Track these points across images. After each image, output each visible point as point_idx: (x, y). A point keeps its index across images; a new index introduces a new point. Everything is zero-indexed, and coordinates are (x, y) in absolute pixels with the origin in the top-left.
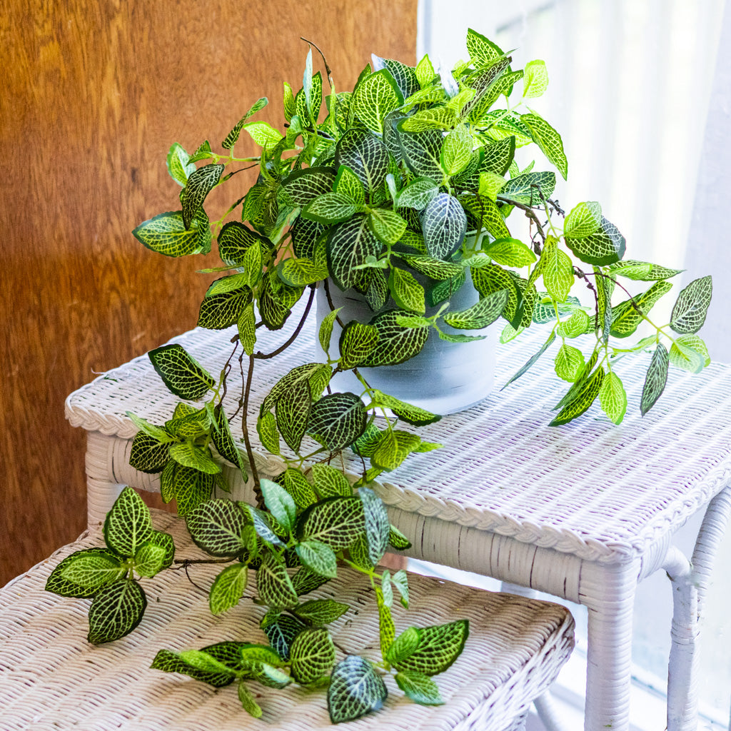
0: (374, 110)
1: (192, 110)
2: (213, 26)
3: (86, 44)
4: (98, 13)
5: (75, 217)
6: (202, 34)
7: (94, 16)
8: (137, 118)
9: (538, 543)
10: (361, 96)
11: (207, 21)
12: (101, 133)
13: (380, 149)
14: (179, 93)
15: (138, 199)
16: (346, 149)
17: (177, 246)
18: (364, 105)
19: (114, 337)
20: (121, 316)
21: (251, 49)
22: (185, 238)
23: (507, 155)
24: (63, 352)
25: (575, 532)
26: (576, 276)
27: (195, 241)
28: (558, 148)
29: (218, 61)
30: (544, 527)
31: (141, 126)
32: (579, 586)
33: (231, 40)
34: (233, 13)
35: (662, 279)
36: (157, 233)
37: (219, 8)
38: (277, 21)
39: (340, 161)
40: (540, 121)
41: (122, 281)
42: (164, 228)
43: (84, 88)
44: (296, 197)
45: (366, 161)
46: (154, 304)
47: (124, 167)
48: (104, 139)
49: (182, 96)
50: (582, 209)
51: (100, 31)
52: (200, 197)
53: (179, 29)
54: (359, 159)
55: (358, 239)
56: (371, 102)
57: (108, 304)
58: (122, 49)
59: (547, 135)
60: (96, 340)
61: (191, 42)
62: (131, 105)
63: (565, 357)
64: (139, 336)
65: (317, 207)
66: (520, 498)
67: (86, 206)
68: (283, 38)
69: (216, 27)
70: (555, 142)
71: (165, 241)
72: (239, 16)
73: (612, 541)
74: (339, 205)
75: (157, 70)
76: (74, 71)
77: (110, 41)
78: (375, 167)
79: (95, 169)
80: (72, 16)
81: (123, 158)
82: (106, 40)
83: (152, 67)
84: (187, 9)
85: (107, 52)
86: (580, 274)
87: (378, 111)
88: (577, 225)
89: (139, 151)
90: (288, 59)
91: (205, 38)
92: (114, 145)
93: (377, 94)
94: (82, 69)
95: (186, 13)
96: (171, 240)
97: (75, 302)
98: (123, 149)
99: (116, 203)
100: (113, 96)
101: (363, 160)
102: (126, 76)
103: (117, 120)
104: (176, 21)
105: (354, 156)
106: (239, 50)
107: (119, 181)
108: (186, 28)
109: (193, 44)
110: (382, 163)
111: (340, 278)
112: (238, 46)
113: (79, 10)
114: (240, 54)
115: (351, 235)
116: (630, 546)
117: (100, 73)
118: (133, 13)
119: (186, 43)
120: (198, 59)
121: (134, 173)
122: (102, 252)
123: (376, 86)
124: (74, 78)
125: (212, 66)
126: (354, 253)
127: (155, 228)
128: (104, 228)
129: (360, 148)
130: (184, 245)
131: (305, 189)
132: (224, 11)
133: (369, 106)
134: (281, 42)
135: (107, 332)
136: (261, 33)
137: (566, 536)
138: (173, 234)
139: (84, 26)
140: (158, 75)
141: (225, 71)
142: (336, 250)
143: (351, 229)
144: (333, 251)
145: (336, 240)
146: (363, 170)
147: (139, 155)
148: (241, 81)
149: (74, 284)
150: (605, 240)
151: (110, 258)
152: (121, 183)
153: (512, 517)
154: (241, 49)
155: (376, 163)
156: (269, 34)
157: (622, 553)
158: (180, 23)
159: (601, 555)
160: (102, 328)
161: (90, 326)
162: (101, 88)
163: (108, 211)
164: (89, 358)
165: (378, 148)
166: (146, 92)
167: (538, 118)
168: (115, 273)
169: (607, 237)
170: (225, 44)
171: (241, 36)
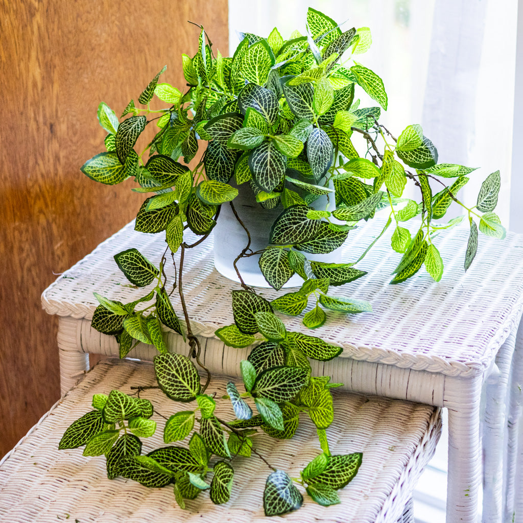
0: (255, 69)
1: (87, 78)
2: (99, 17)
3: (18, 37)
4: (24, 13)
5: (14, 162)
6: (92, 23)
7: (22, 15)
8: (52, 87)
9: (414, 367)
10: (245, 60)
11: (95, 13)
12: (30, 100)
13: (270, 95)
14: (79, 66)
15: (55, 145)
16: (245, 98)
17: (113, 177)
18: (247, 66)
19: (43, 247)
20: (47, 232)
21: (124, 32)
22: (117, 170)
23: (349, 97)
24: (10, 261)
25: (441, 357)
26: (408, 178)
27: (124, 172)
28: (380, 88)
29: (103, 41)
30: (417, 356)
31: (55, 92)
32: (444, 395)
33: (111, 25)
34: (111, 6)
35: (462, 175)
36: (98, 169)
37: (103, 3)
38: (140, 10)
39: (243, 107)
40: (366, 70)
41: (47, 206)
42: (101, 164)
43: (17, 68)
44: (216, 136)
45: (262, 104)
46: (68, 221)
47: (45, 124)
48: (31, 104)
49: (81, 68)
50: (410, 130)
51: (26, 26)
52: (131, 140)
53: (77, 21)
54: (257, 104)
55: (269, 158)
56: (252, 64)
57: (38, 223)
58: (40, 37)
59: (372, 80)
60: (31, 250)
61: (86, 29)
62: (48, 78)
63: (398, 236)
64: (59, 245)
65: (238, 139)
66: (393, 336)
67: (22, 154)
68: (144, 21)
69: (101, 17)
70: (378, 84)
71: (104, 174)
72: (115, 8)
73: (468, 361)
74: (252, 135)
75: (64, 50)
76: (10, 56)
77: (33, 32)
78: (269, 108)
79: (27, 126)
80: (8, 16)
81: (44, 116)
82: (30, 32)
83: (61, 48)
84: (82, 5)
85: (31, 41)
86: (411, 176)
87: (257, 70)
88: (406, 142)
89: (54, 110)
90: (148, 37)
91: (94, 26)
92: (39, 108)
93: (257, 58)
94: (15, 54)
95: (81, 8)
96: (108, 173)
97: (17, 224)
98: (44, 110)
99: (41, 150)
100: (36, 72)
101: (260, 104)
102: (44, 57)
103: (39, 90)
104: (75, 15)
105: (252, 102)
106: (116, 33)
107: (42, 133)
108: (81, 19)
109: (87, 30)
110: (273, 104)
111: (264, 185)
112: (115, 29)
113: (12, 12)
114: (117, 36)
115: (263, 156)
116: (481, 363)
117: (27, 56)
118: (47, 11)
119: (82, 30)
120: (90, 41)
121: (52, 126)
122: (33, 186)
123: (257, 52)
124: (10, 61)
125: (100, 45)
126: (268, 167)
127: (96, 165)
128: (34, 168)
129: (255, 96)
130: (117, 176)
131: (221, 130)
132: (106, 6)
133: (251, 67)
134: (142, 24)
135: (38, 244)
136: (130, 19)
137: (435, 361)
138: (109, 169)
139: (16, 23)
140: (65, 55)
141: (108, 48)
142: (256, 167)
143: (262, 152)
144: (254, 168)
145: (254, 161)
146: (261, 111)
147: (54, 114)
148: (119, 54)
149: (16, 211)
150: (425, 151)
151: (38, 190)
152: (44, 134)
153: (393, 350)
154: (118, 31)
155: (269, 105)
156: (135, 19)
157: (476, 369)
158: (78, 16)
159: (462, 372)
160: (35, 241)
161: (27, 240)
162: (28, 66)
163: (35, 155)
164: (27, 264)
165: (268, 94)
166: (57, 68)
167: (364, 68)
168: (42, 200)
169: (427, 148)
170: (107, 28)
171: (116, 22)
